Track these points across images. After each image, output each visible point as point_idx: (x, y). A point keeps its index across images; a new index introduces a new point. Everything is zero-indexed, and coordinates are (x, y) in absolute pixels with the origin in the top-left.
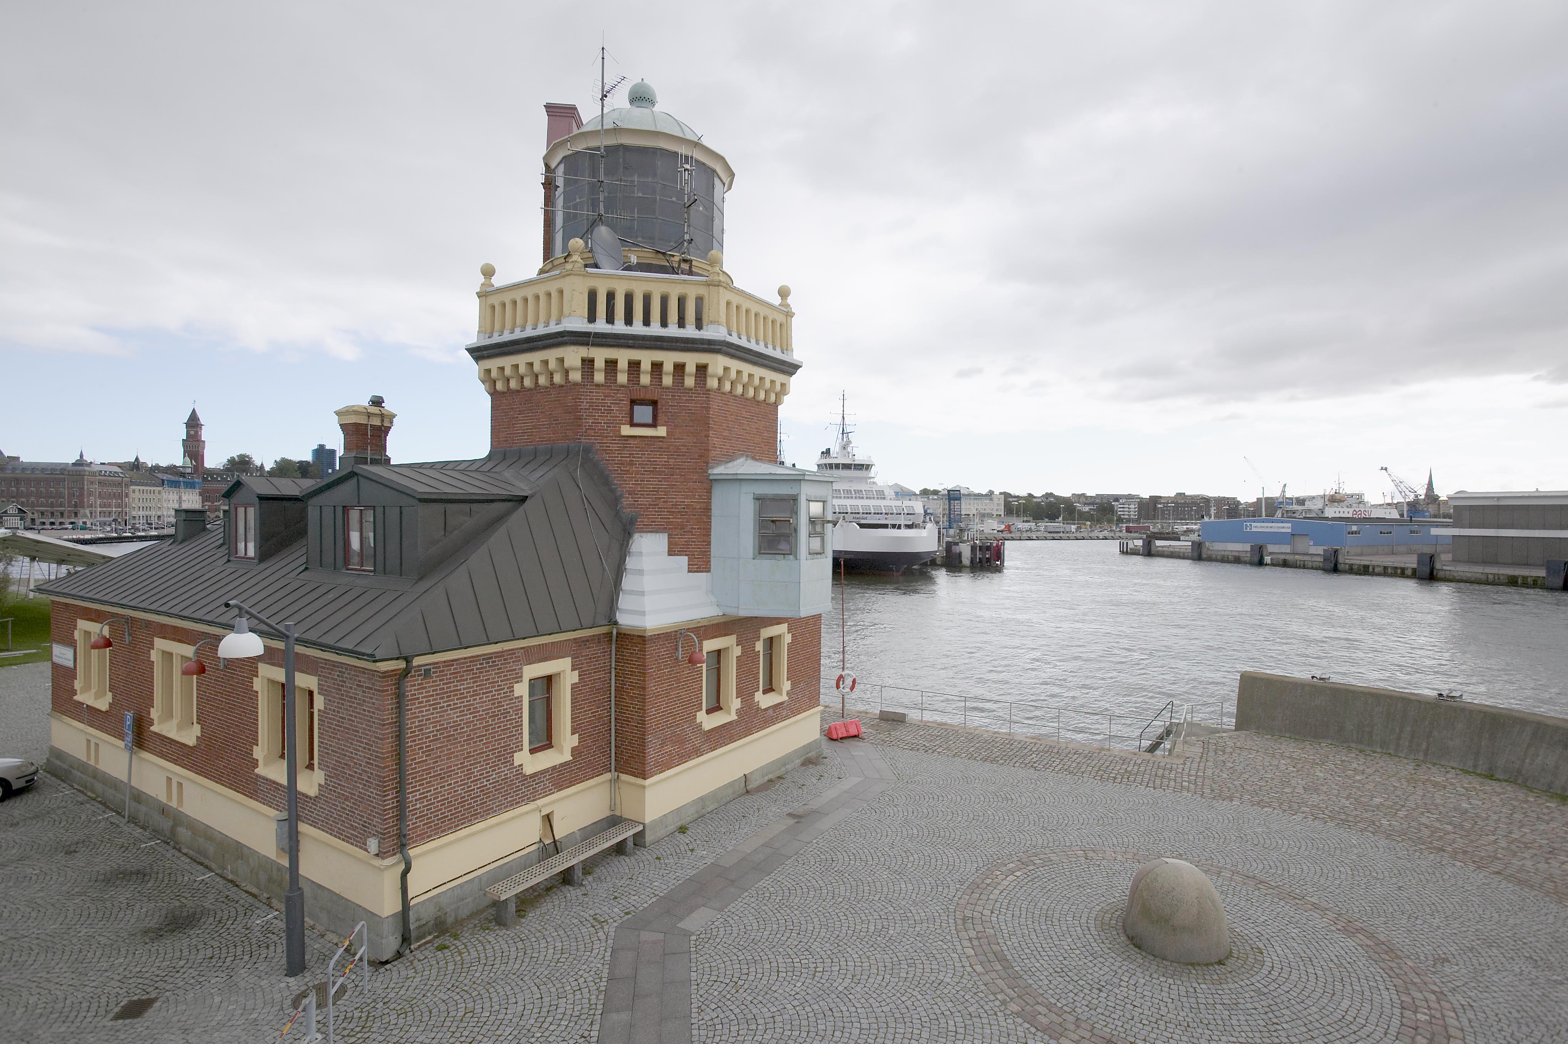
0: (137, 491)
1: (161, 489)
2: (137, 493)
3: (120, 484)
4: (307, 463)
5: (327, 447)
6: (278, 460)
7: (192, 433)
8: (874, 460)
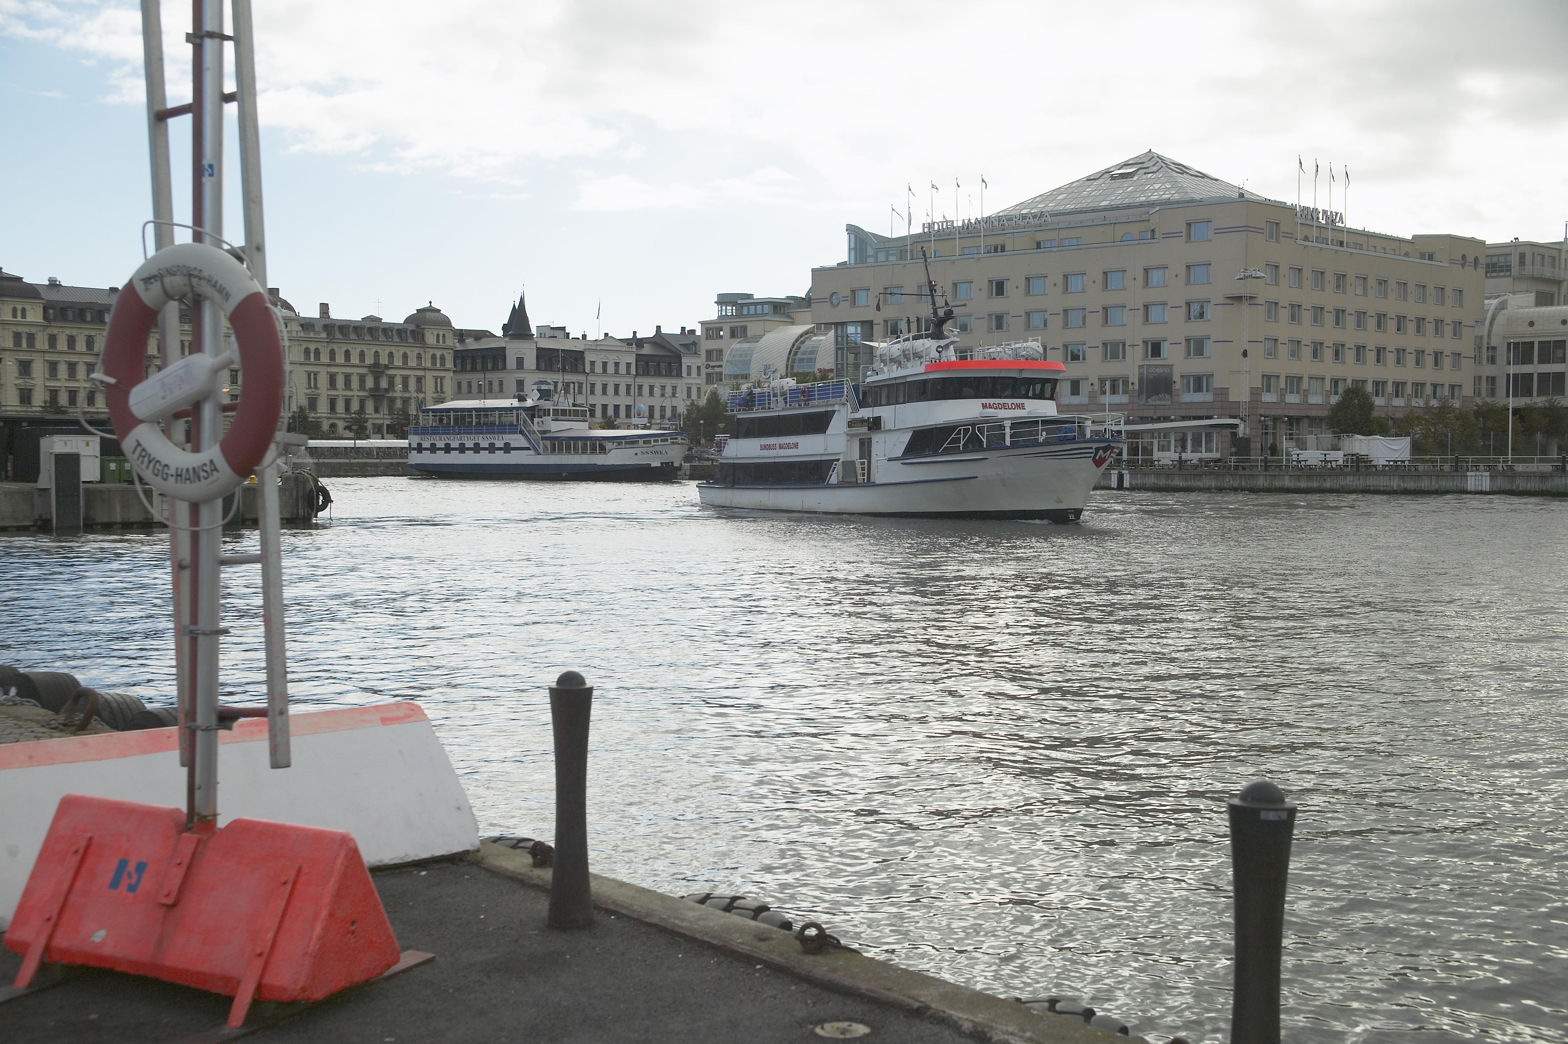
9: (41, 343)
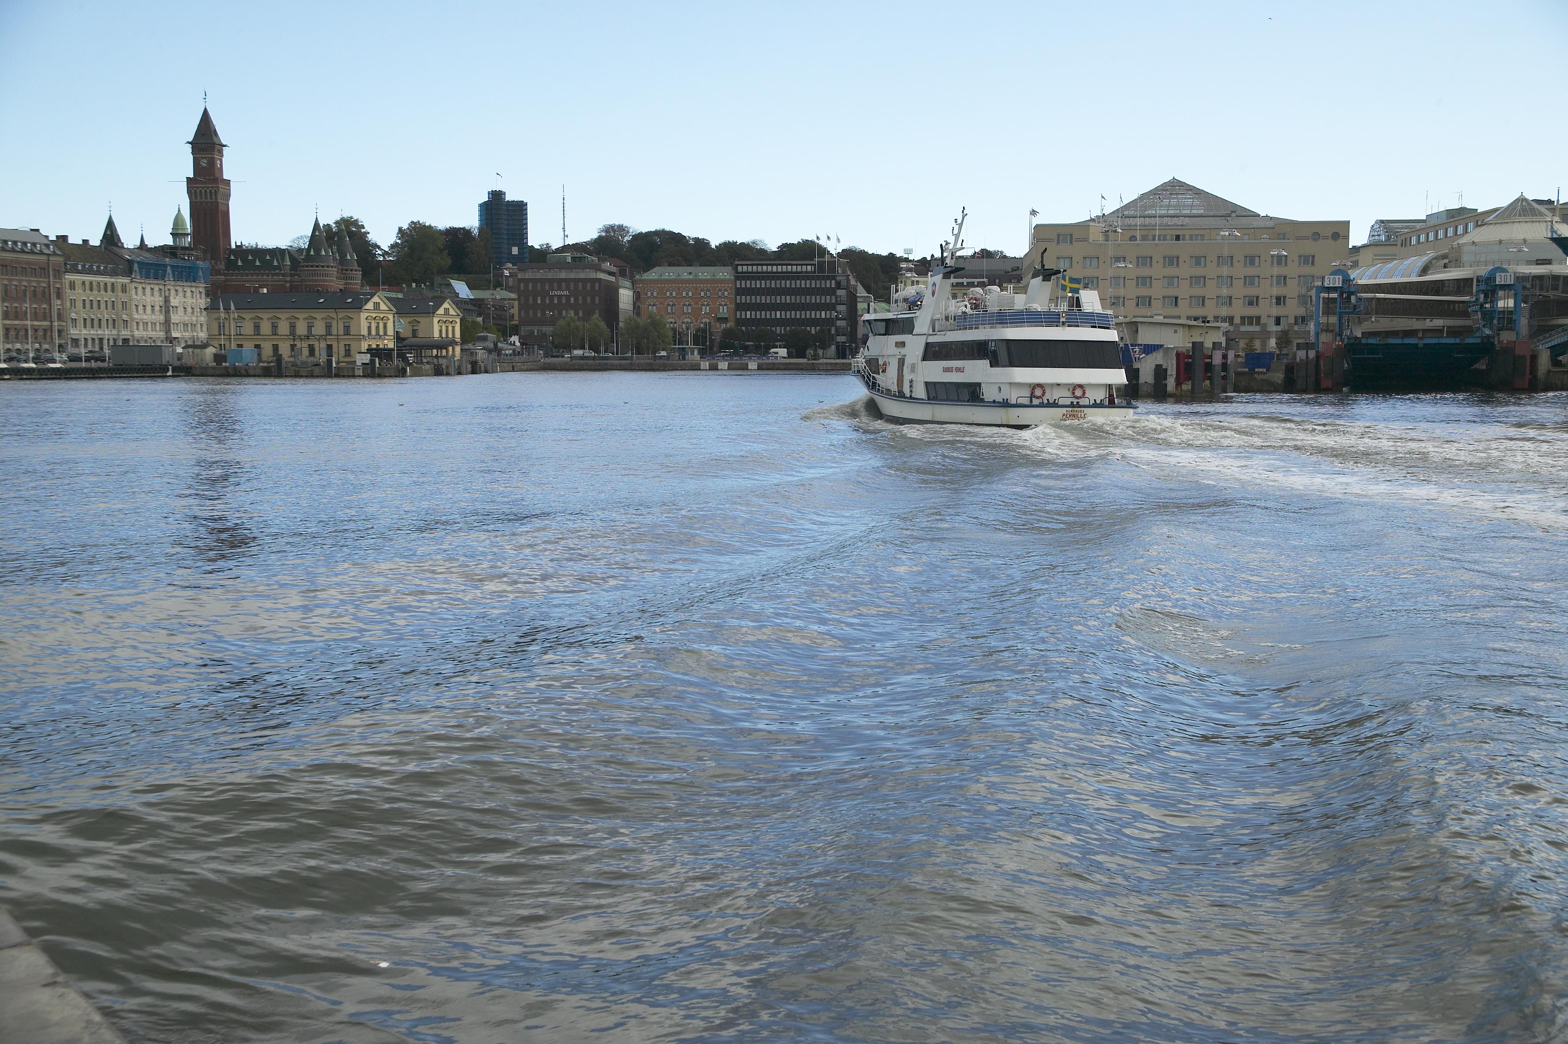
0: (78, 285)
1: (126, 280)
2: (79, 290)
3: (43, 270)
4: (464, 232)
5: (508, 198)
6: (405, 226)
7: (204, 163)
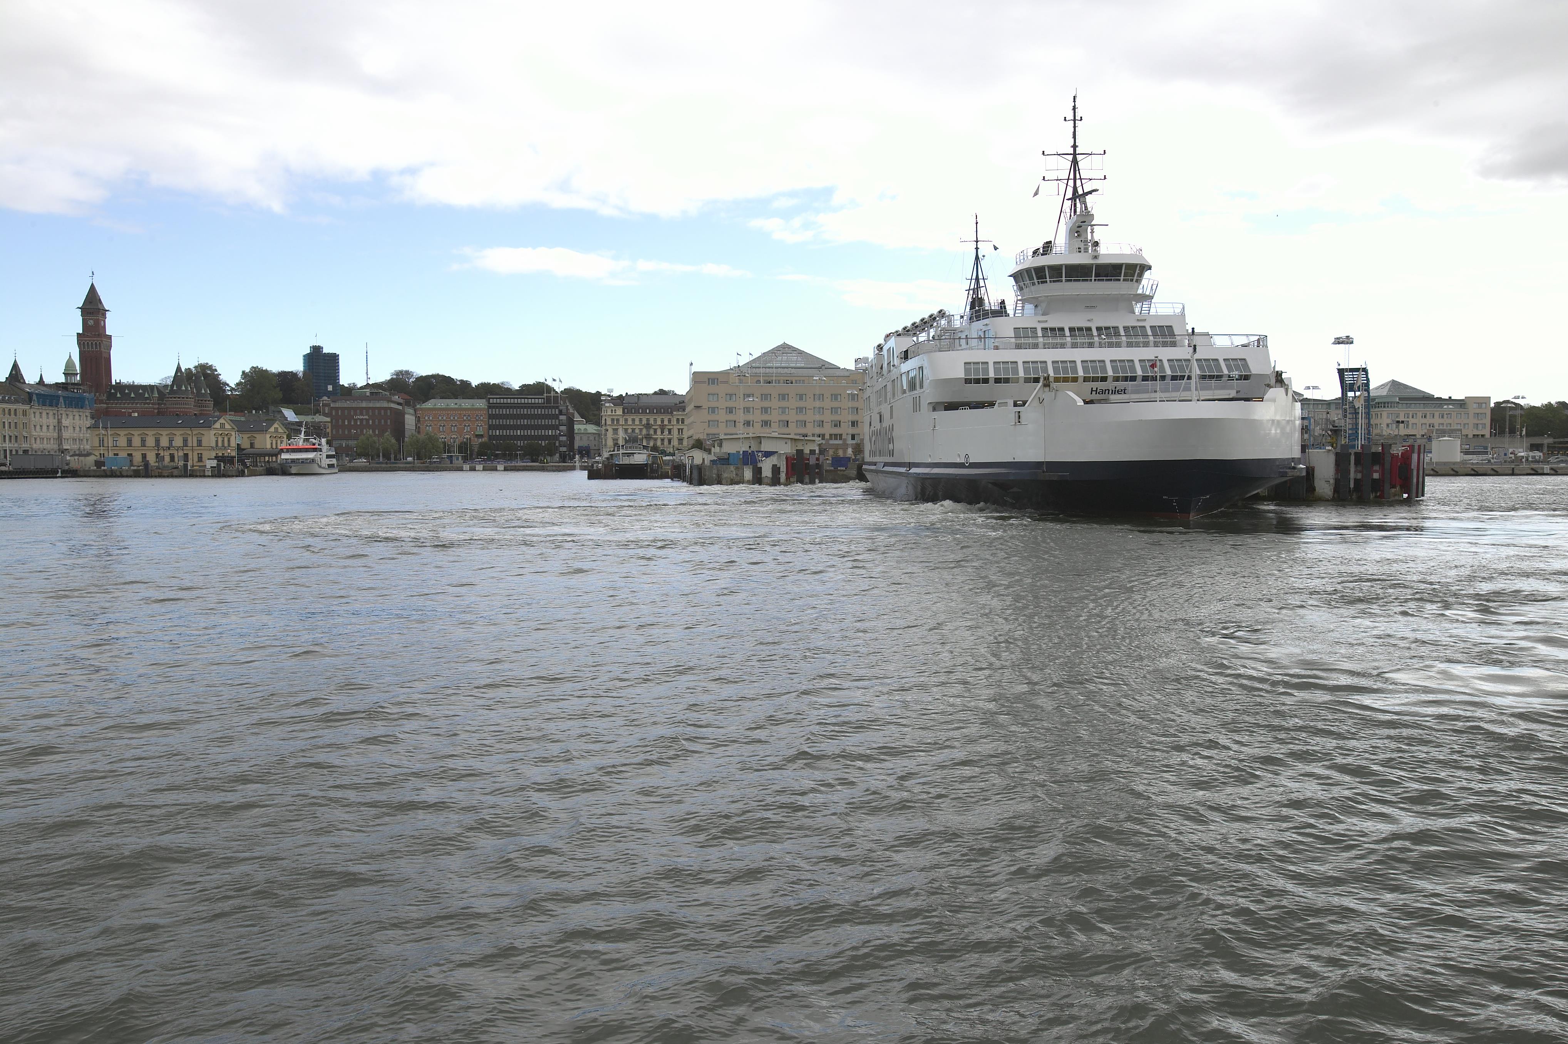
1: (27, 407)
4: (293, 375)
5: (325, 351)
6: (247, 370)
7: (91, 323)
8: (1149, 257)
9: (622, 422)
